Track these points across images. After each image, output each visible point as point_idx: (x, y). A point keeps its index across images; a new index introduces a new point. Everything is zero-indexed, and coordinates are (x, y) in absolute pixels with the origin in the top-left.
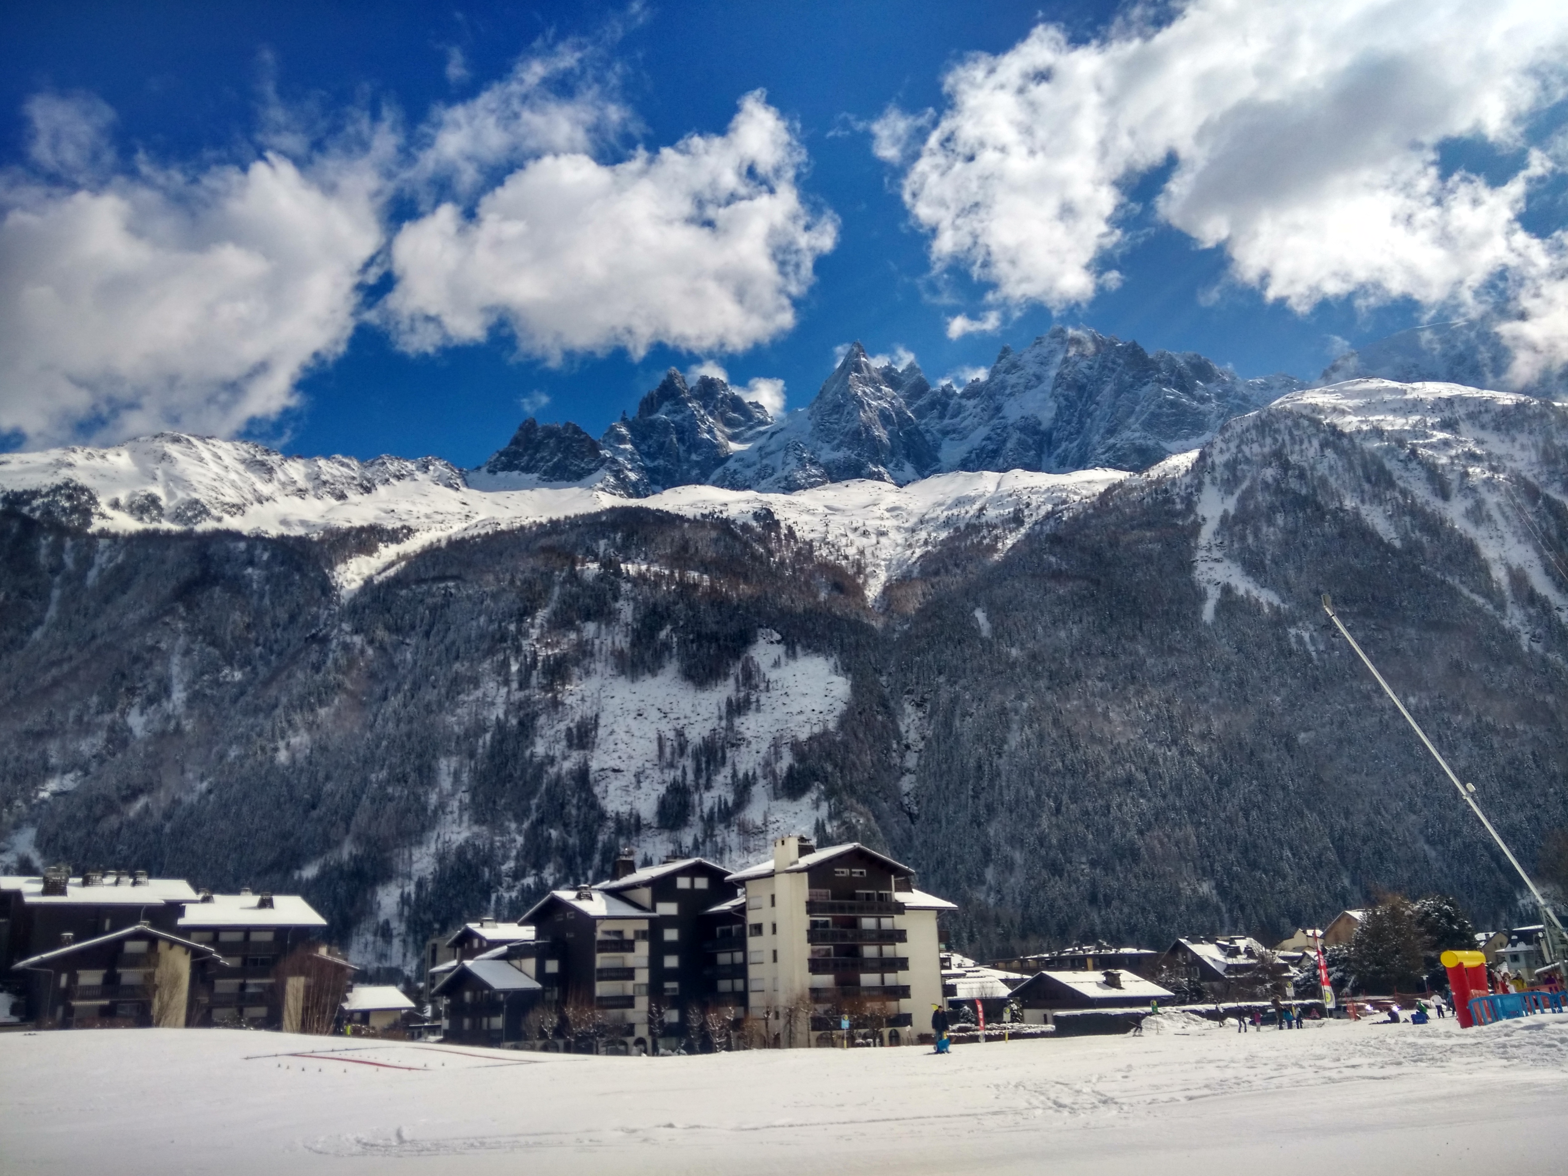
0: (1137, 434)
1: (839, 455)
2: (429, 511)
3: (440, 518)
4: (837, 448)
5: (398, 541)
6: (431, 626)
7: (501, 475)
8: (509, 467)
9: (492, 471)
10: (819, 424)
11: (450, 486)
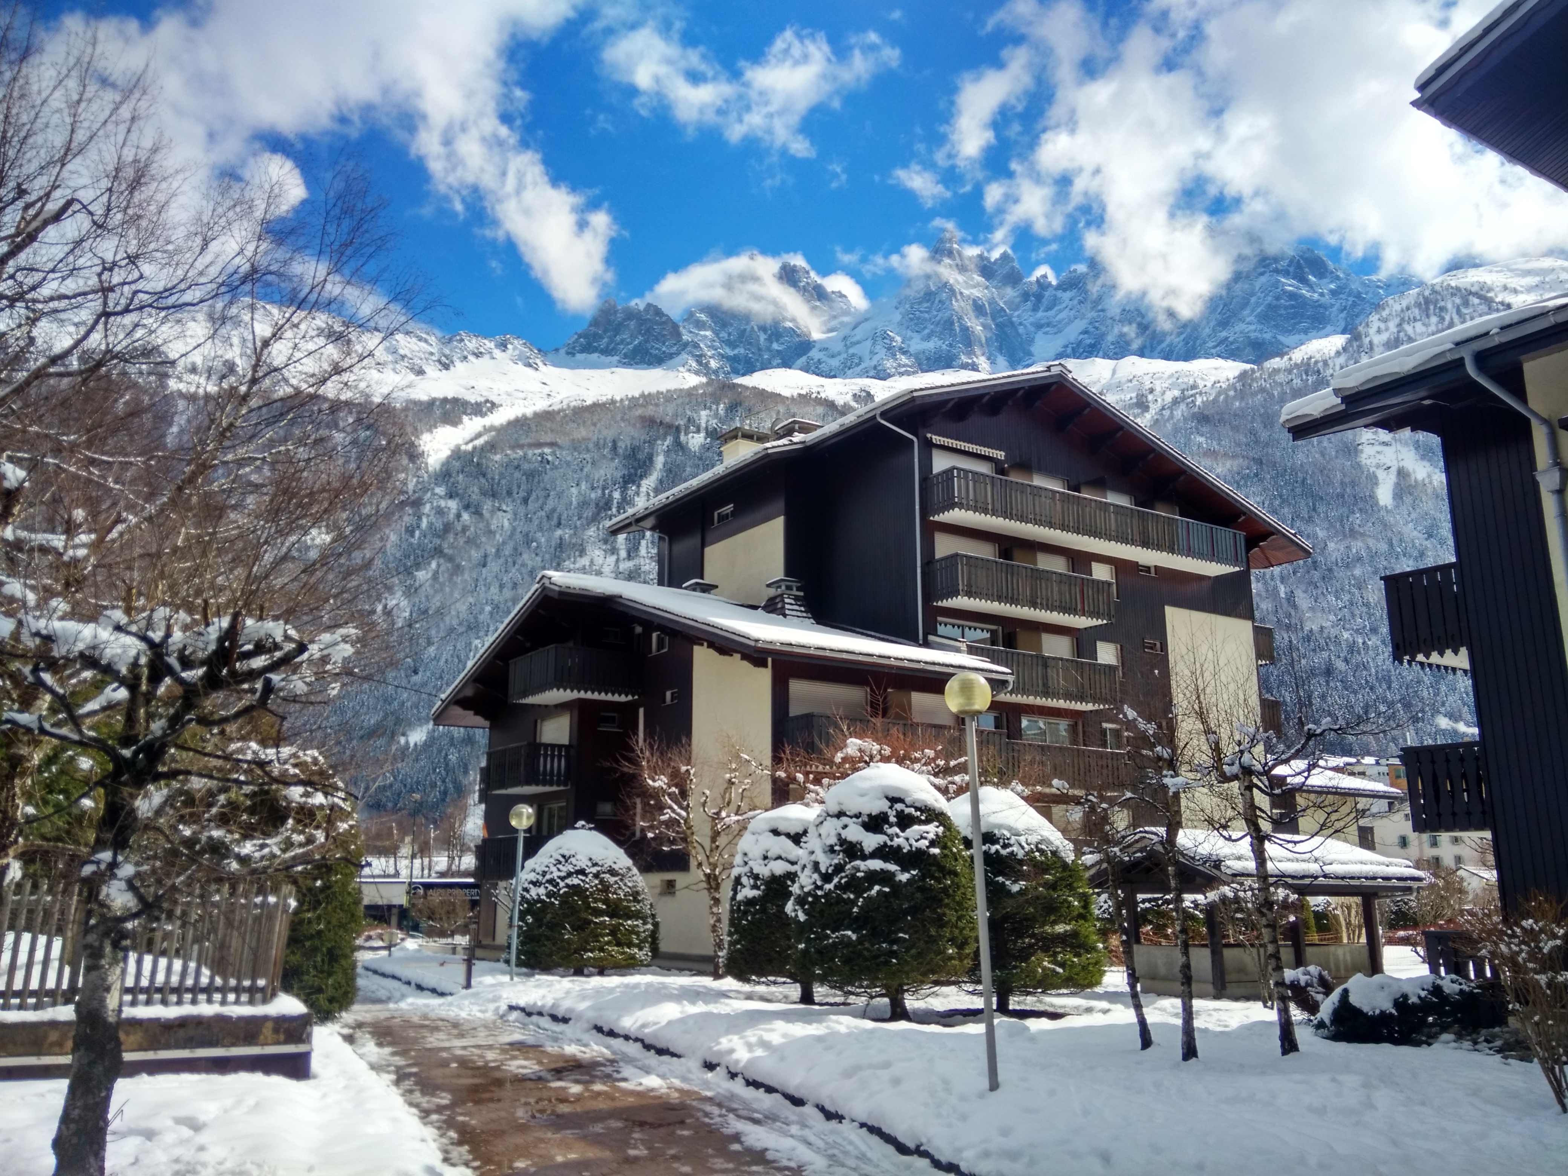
0: (1253, 327)
1: (931, 345)
2: (510, 389)
3: (522, 395)
4: (928, 338)
5: (483, 415)
6: (529, 492)
7: (579, 356)
8: (588, 349)
9: (571, 353)
10: (908, 313)
11: (530, 365)
